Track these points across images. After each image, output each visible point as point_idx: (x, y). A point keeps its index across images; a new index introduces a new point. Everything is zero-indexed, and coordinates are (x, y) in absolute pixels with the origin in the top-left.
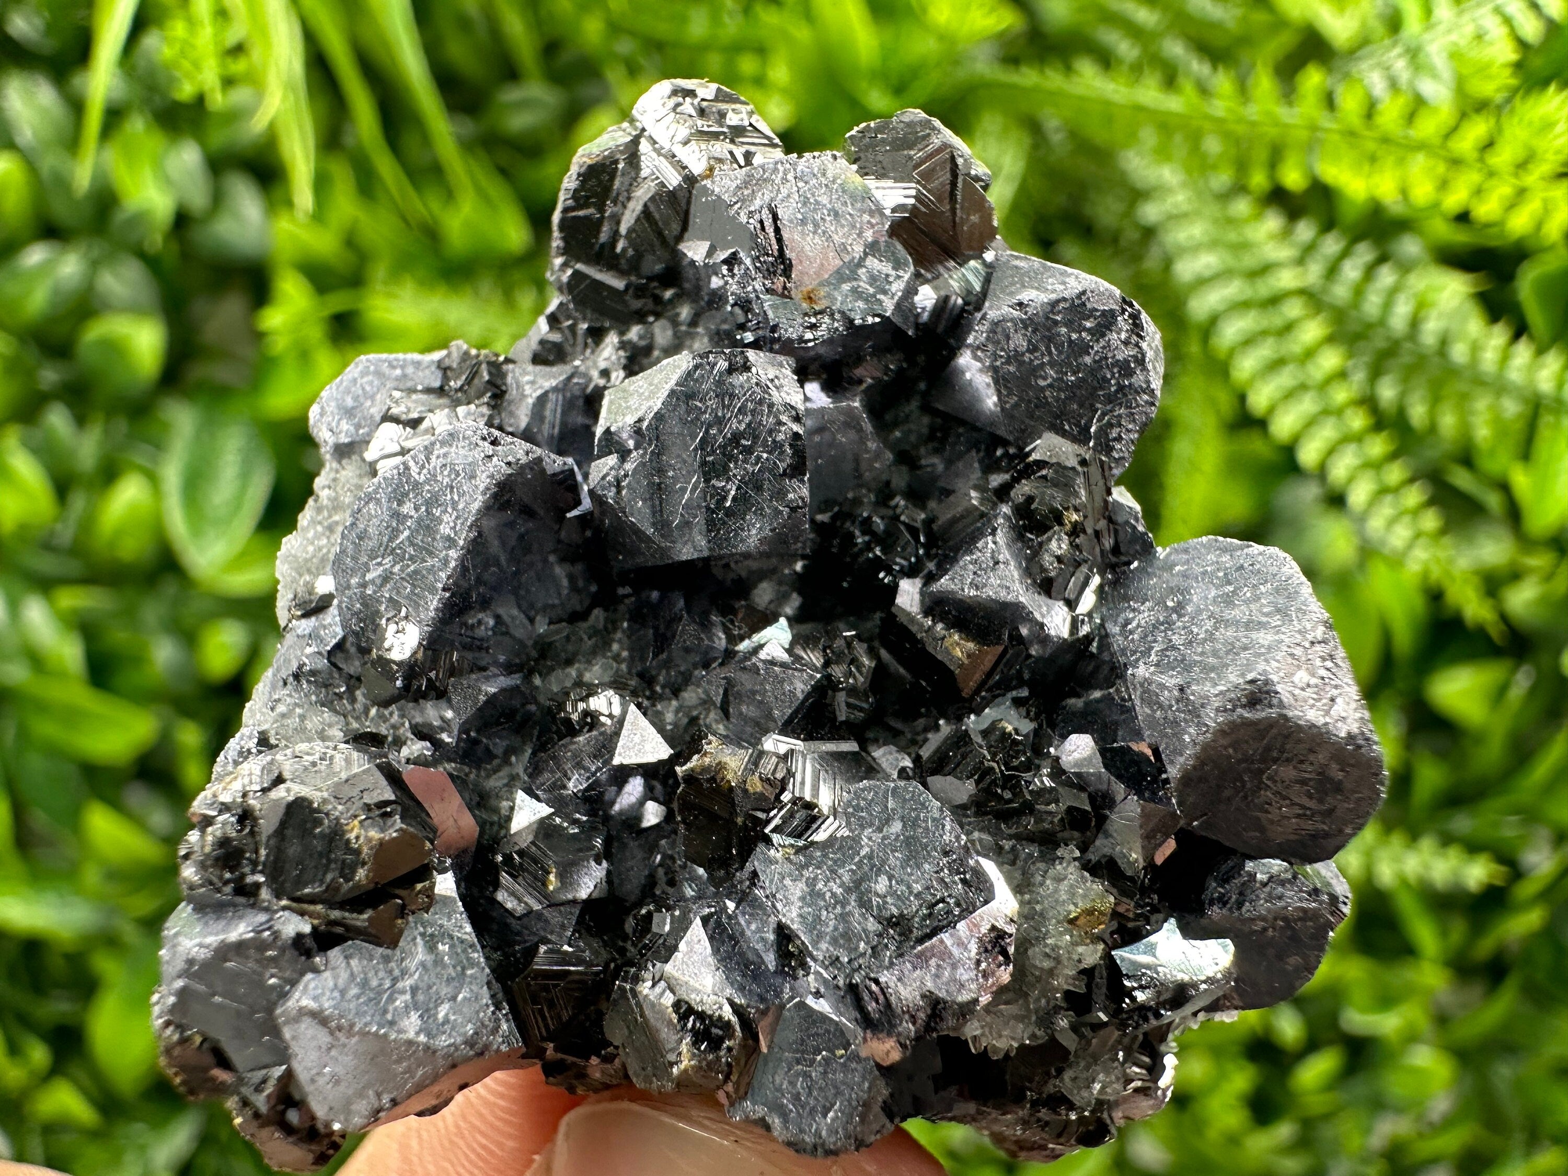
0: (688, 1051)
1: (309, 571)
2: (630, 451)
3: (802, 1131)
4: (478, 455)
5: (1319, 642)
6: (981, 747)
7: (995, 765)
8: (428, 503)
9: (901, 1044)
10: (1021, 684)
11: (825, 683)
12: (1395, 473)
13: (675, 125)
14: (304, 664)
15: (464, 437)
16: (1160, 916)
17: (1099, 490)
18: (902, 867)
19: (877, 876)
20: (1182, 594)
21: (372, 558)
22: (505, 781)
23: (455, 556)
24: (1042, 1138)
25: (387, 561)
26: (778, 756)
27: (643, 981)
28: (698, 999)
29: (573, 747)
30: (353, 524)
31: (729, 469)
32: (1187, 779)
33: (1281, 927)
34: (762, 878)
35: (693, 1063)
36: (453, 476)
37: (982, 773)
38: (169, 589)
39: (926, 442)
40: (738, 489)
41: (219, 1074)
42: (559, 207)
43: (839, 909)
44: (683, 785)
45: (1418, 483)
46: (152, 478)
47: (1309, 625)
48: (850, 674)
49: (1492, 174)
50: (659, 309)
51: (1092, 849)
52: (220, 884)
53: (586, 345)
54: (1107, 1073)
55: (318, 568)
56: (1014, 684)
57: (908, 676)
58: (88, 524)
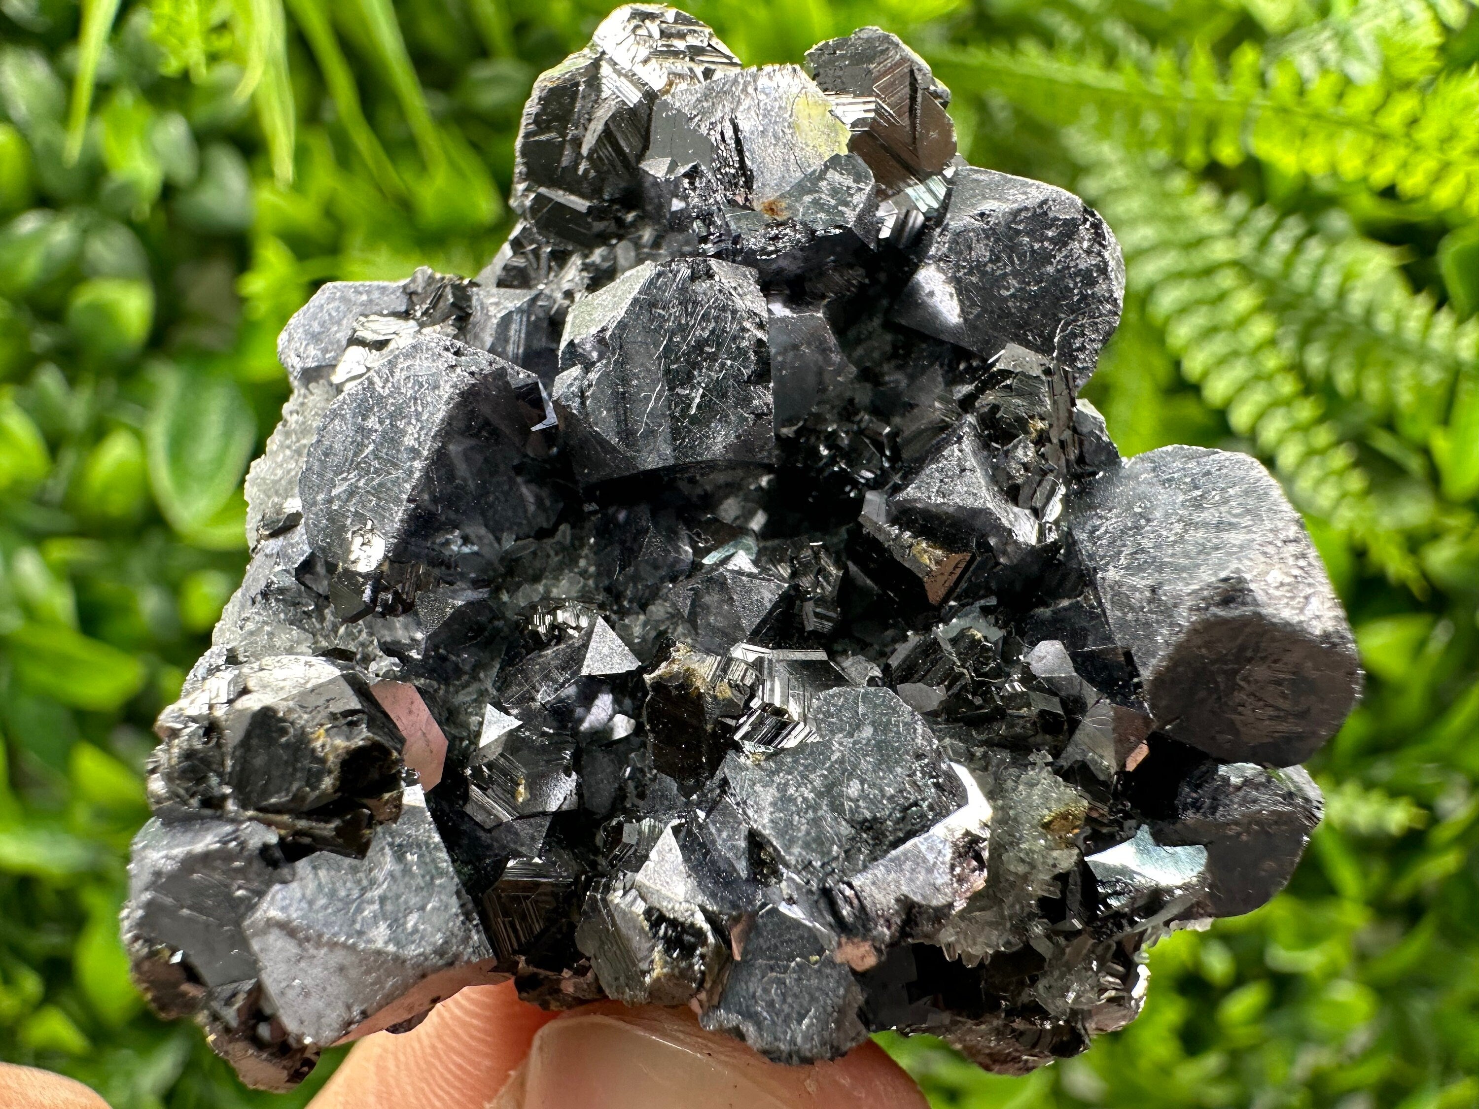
0: (661, 958)
1: (277, 493)
2: (594, 363)
3: (776, 1039)
4: (441, 365)
5: (1291, 541)
6: (950, 654)
7: (965, 671)
8: (391, 416)
9: (875, 947)
10: (989, 593)
11: (792, 593)
12: (1323, 436)
13: (635, 47)
14: (272, 582)
15: (427, 349)
16: (1132, 823)
17: (1063, 400)
18: (874, 771)
19: (848, 780)
20: (1149, 501)
21: (337, 474)
22: (475, 697)
23: (420, 467)
24: (1016, 1050)
25: (352, 476)
26: (746, 663)
27: (615, 890)
28: (670, 907)
29: (540, 660)
30: (319, 441)
31: (694, 377)
32: (1160, 680)
33: (1256, 832)
34: (732, 785)
35: (665, 970)
36: (417, 388)
37: (952, 678)
38: (155, 542)
39: (889, 359)
40: (703, 396)
41: (189, 988)
42: (522, 132)
43: (810, 814)
44: (651, 693)
45: (1344, 446)
46: (140, 437)
47: (1280, 525)
48: (817, 584)
49: (1418, 148)
50: (622, 232)
51: (1064, 755)
52: (187, 797)
53: (550, 268)
54: (1081, 982)
55: (286, 490)
56: (982, 592)
57: (876, 588)
58: (78, 480)
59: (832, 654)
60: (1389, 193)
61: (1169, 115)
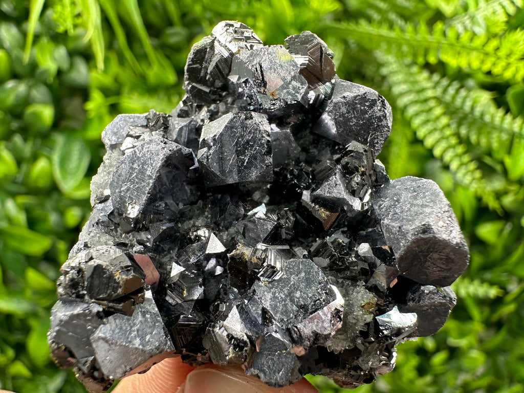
0: (232, 351)
1: (102, 188)
2: (211, 146)
3: (271, 379)
4: (160, 147)
5: (446, 212)
6: (331, 247)
7: (336, 253)
8: (142, 164)
9: (305, 349)
10: (344, 226)
11: (278, 226)
12: (466, 158)
13: (226, 36)
14: (100, 219)
15: (155, 141)
16: (392, 305)
17: (370, 160)
18: (305, 288)
19: (296, 291)
20: (399, 196)
21: (123, 183)
22: (169, 259)
23: (152, 182)
24: (351, 381)
25: (128, 184)
26: (262, 250)
27: (216, 327)
28: (235, 333)
29: (192, 247)
30: (117, 171)
31: (246, 152)
32: (401, 258)
33: (433, 309)
34: (257, 292)
35: (233, 355)
36: (151, 155)
37: (332, 256)
38: (55, 196)
39: (311, 144)
40: (249, 159)
41: (70, 359)
42: (187, 64)
43: (283, 302)
44: (230, 261)
45: (473, 162)
46: (49, 159)
47: (443, 206)
48: (286, 223)
49: (499, 58)
50: (221, 99)
51: (369, 282)
52: (71, 294)
53: (196, 111)
54: (374, 359)
55: (104, 187)
56: (342, 226)
57: (306, 224)
58: (27, 174)
59: (291, 246)
60: (489, 73)
61: (411, 46)
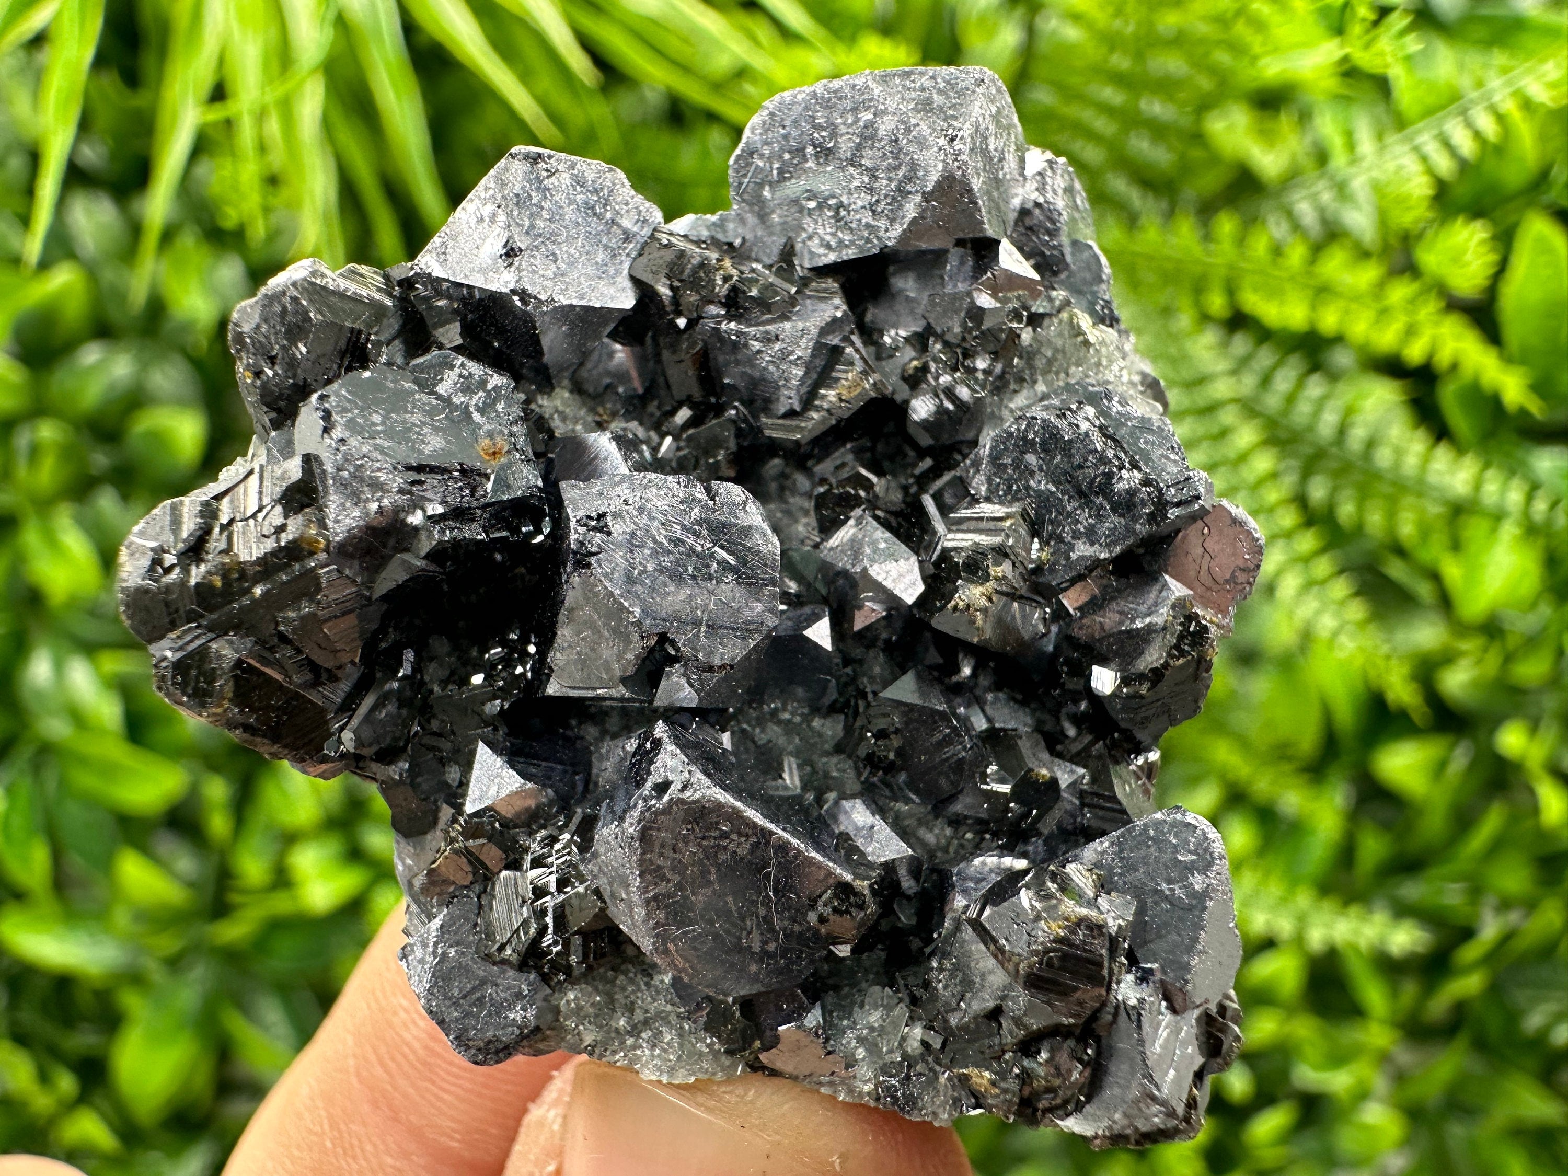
12: (1323, 567)
45: (1345, 574)
